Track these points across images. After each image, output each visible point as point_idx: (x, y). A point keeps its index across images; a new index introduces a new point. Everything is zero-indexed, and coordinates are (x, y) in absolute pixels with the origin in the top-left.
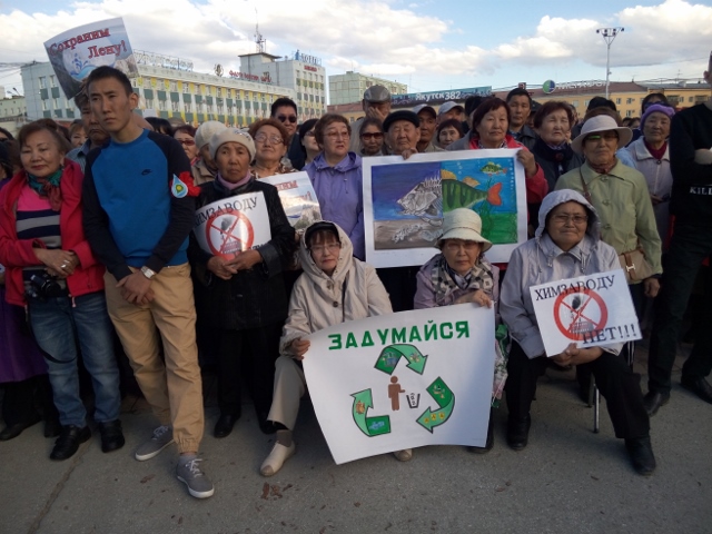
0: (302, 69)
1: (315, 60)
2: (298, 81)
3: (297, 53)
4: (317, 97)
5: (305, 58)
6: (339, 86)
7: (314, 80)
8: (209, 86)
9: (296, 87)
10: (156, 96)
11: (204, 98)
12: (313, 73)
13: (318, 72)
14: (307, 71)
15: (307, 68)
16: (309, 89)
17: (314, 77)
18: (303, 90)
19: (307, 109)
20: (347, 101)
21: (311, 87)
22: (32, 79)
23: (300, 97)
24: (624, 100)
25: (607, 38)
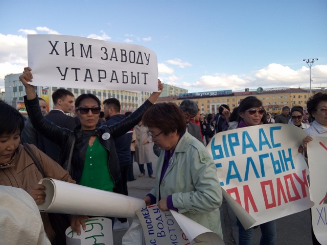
22: (10, 82)
23: (142, 93)
24: (297, 96)
25: (309, 64)
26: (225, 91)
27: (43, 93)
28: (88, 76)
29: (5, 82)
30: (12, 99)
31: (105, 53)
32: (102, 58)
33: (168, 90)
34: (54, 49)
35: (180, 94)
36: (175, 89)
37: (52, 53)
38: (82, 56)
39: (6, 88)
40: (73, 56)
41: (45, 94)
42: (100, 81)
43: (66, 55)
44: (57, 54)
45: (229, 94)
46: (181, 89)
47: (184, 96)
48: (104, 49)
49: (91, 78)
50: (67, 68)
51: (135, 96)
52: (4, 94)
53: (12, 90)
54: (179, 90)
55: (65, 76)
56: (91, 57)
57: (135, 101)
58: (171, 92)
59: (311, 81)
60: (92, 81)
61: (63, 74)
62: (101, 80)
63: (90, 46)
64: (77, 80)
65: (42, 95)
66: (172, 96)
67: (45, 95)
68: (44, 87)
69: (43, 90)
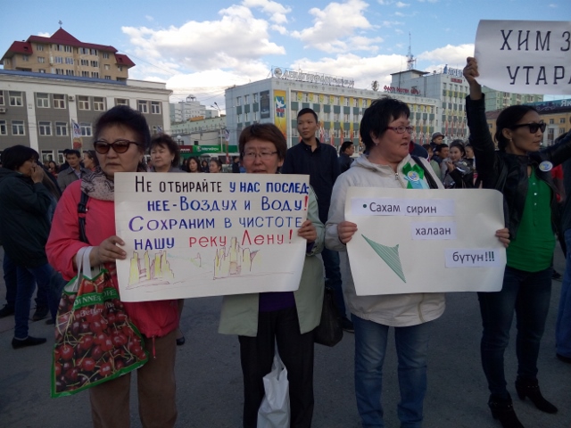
0: (448, 81)
2: (445, 92)
3: (446, 68)
5: (452, 71)
7: (459, 90)
8: (365, 99)
9: (442, 97)
10: (322, 109)
11: (361, 109)
13: (463, 84)
14: (454, 83)
15: (453, 80)
16: (454, 99)
17: (459, 88)
18: (448, 100)
19: (450, 117)
21: (456, 97)
22: (232, 99)
23: (444, 106)
27: (278, 115)
28: (542, 77)
29: (226, 100)
30: (236, 126)
31: (567, 40)
32: (562, 49)
34: (506, 42)
37: (503, 49)
38: (537, 49)
39: (227, 109)
40: (527, 49)
41: (282, 116)
42: (555, 83)
43: (519, 49)
44: (509, 49)
48: (566, 35)
49: (544, 79)
50: (518, 67)
51: (429, 112)
52: (224, 119)
53: (235, 112)
55: (514, 78)
56: (548, 49)
57: (428, 121)
58: (506, 100)
60: (546, 83)
61: (513, 76)
62: (557, 80)
63: (549, 33)
64: (528, 83)
65: (277, 118)
67: (280, 118)
68: (280, 105)
69: (278, 110)
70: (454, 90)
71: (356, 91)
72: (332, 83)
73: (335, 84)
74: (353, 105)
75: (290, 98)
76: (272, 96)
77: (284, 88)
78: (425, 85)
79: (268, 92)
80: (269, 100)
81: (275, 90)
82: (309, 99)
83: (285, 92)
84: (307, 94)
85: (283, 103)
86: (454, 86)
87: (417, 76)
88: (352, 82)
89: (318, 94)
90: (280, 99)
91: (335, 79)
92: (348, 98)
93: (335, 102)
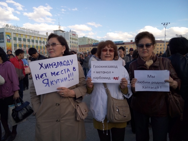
0: (72, 35)
1: (75, 32)
2: (70, 38)
3: (70, 30)
4: (76, 43)
5: (72, 32)
6: (81, 40)
7: (75, 38)
8: (44, 38)
9: (70, 39)
10: (27, 41)
11: (42, 42)
12: (75, 36)
13: (76, 36)
14: (73, 35)
15: (73, 34)
16: (73, 40)
17: (75, 37)
18: (72, 41)
19: (73, 46)
20: (83, 44)
21: (74, 40)
24: (159, 45)
25: (165, 26)
26: (119, 42)
27: (8, 42)
33: (87, 41)
35: (94, 43)
36: (91, 40)
41: (9, 42)
45: (121, 43)
46: (95, 40)
47: (96, 44)
54: (94, 41)
58: (89, 42)
59: (165, 36)
65: (7, 43)
66: (89, 44)
67: (9, 43)
68: (8, 38)
69: (8, 40)
70: (73, 37)
71: (40, 35)
72: (30, 32)
73: (32, 32)
74: (39, 40)
75: (13, 36)
76: (5, 34)
77: (10, 32)
78: (64, 35)
79: (3, 33)
80: (3, 36)
81: (6, 32)
82: (21, 36)
83: (11, 33)
84: (20, 35)
85: (10, 37)
86: (73, 36)
87: (62, 32)
88: (38, 32)
89: (25, 35)
90: (8, 36)
91: (31, 30)
92: (37, 37)
93: (32, 38)
